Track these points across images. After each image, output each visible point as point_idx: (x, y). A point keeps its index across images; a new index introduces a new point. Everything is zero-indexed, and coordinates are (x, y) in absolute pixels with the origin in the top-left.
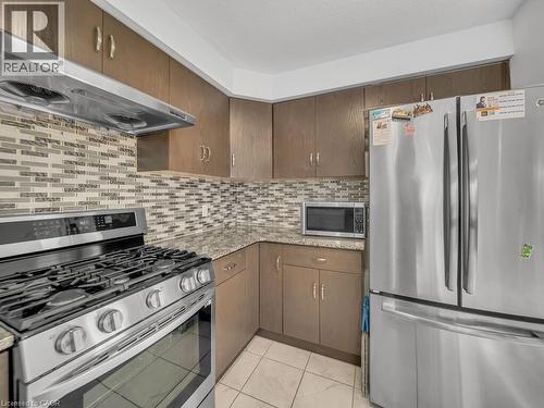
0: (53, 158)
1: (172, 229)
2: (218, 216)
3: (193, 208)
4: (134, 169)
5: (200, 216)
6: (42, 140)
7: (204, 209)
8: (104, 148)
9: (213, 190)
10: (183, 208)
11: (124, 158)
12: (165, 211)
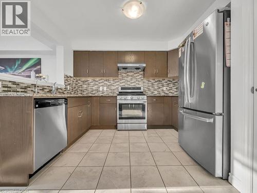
0: (130, 78)
1: (152, 93)
2: (171, 91)
3: (160, 88)
4: (142, 78)
5: (163, 90)
6: (128, 75)
7: (164, 88)
8: (137, 75)
9: (169, 82)
10: (156, 87)
11: (141, 76)
12: (151, 88)
